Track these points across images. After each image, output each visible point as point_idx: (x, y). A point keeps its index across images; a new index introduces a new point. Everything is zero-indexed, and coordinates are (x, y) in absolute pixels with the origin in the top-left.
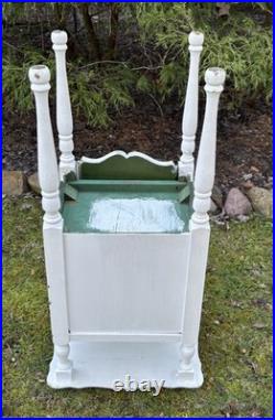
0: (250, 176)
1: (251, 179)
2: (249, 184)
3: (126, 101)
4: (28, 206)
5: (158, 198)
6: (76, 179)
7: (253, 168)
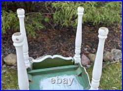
0: (87, 49)
1: (88, 50)
2: (87, 52)
3: (42, 27)
4: (5, 71)
5: (68, 75)
6: (30, 70)
7: (87, 46)
